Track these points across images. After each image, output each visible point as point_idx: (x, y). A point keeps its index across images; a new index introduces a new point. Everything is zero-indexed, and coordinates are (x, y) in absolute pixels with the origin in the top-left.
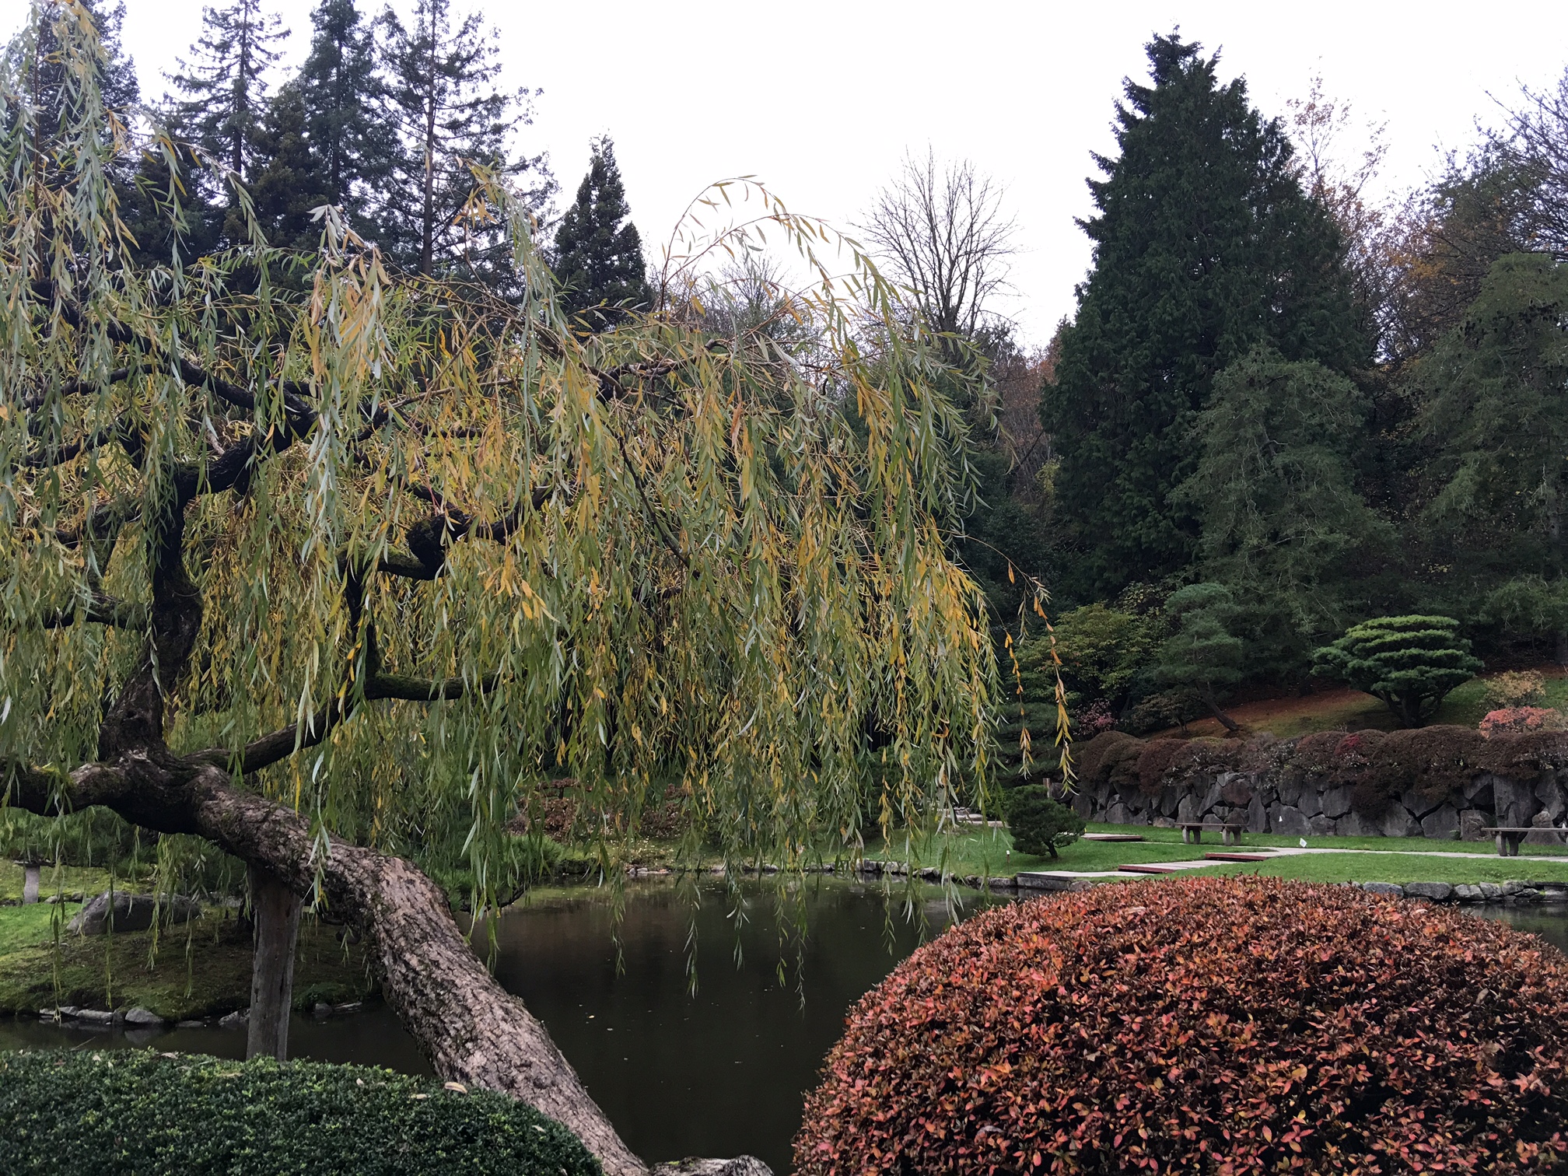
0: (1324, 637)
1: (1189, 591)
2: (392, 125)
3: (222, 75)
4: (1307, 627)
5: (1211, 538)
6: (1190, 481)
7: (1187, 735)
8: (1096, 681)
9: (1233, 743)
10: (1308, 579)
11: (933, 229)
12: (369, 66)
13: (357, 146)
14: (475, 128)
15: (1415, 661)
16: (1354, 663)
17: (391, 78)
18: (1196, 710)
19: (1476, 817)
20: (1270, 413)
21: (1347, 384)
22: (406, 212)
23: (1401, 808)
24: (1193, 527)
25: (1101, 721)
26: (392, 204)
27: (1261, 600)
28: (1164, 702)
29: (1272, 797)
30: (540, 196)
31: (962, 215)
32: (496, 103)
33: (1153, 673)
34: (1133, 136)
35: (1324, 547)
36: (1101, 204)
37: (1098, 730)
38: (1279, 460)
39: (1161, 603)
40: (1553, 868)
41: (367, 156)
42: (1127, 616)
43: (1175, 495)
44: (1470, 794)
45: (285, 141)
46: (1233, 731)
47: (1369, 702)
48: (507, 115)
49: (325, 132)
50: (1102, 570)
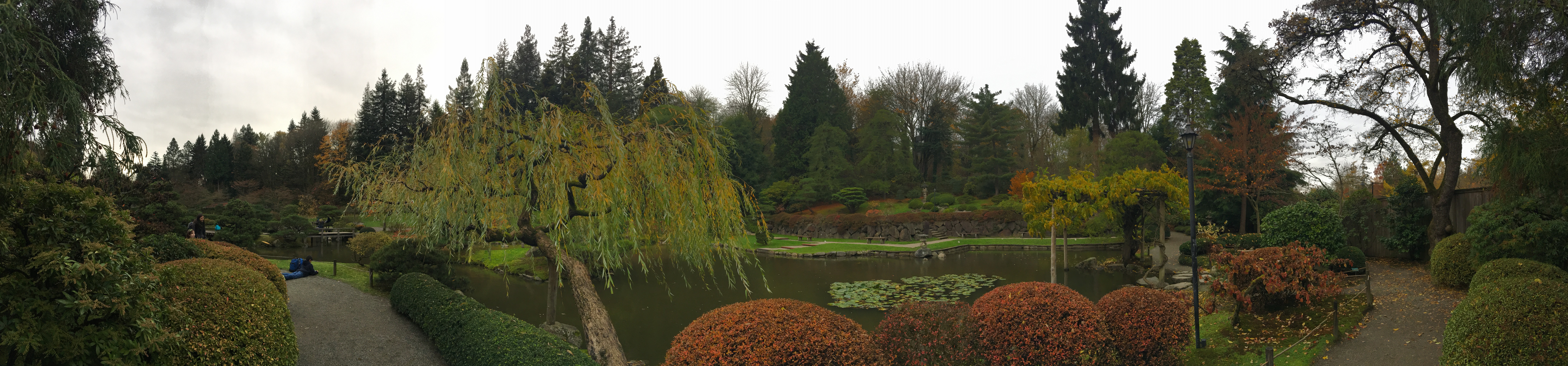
0: (835, 191)
1: (805, 180)
2: (602, 58)
3: (560, 53)
4: (832, 189)
5: (811, 167)
6: (808, 153)
7: (802, 214)
8: (781, 199)
9: (811, 216)
10: (833, 178)
11: (747, 83)
12: (596, 45)
13: (592, 65)
14: (623, 57)
15: (854, 198)
16: (841, 198)
17: (601, 47)
18: (805, 208)
19: (864, 234)
20: (828, 138)
21: (845, 133)
22: (605, 80)
23: (848, 232)
24: (807, 164)
25: (781, 209)
26: (601, 78)
27: (822, 182)
28: (797, 205)
29: (820, 229)
30: (640, 73)
31: (755, 80)
32: (629, 51)
33: (795, 198)
34: (800, 66)
35: (837, 170)
36: (791, 82)
37: (780, 212)
38: (829, 150)
39: (798, 181)
40: (877, 247)
41: (595, 67)
42: (790, 184)
43: (804, 156)
44: (863, 229)
45: (575, 67)
46: (813, 213)
47: (844, 207)
48: (631, 54)
49: (585, 62)
50: (784, 172)
